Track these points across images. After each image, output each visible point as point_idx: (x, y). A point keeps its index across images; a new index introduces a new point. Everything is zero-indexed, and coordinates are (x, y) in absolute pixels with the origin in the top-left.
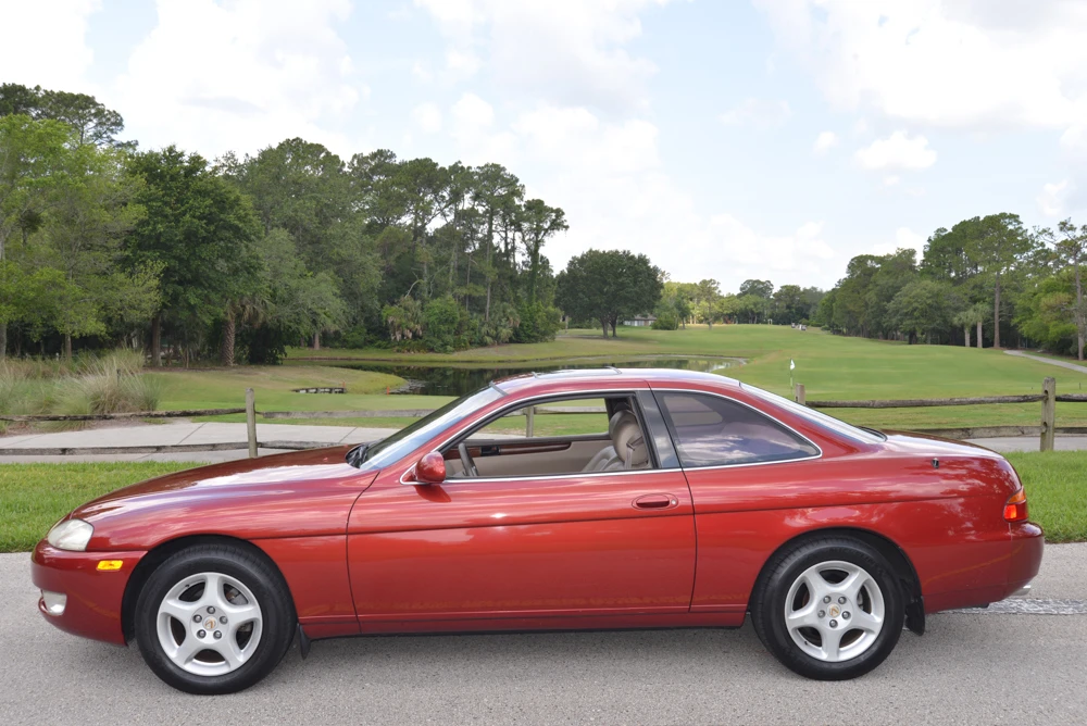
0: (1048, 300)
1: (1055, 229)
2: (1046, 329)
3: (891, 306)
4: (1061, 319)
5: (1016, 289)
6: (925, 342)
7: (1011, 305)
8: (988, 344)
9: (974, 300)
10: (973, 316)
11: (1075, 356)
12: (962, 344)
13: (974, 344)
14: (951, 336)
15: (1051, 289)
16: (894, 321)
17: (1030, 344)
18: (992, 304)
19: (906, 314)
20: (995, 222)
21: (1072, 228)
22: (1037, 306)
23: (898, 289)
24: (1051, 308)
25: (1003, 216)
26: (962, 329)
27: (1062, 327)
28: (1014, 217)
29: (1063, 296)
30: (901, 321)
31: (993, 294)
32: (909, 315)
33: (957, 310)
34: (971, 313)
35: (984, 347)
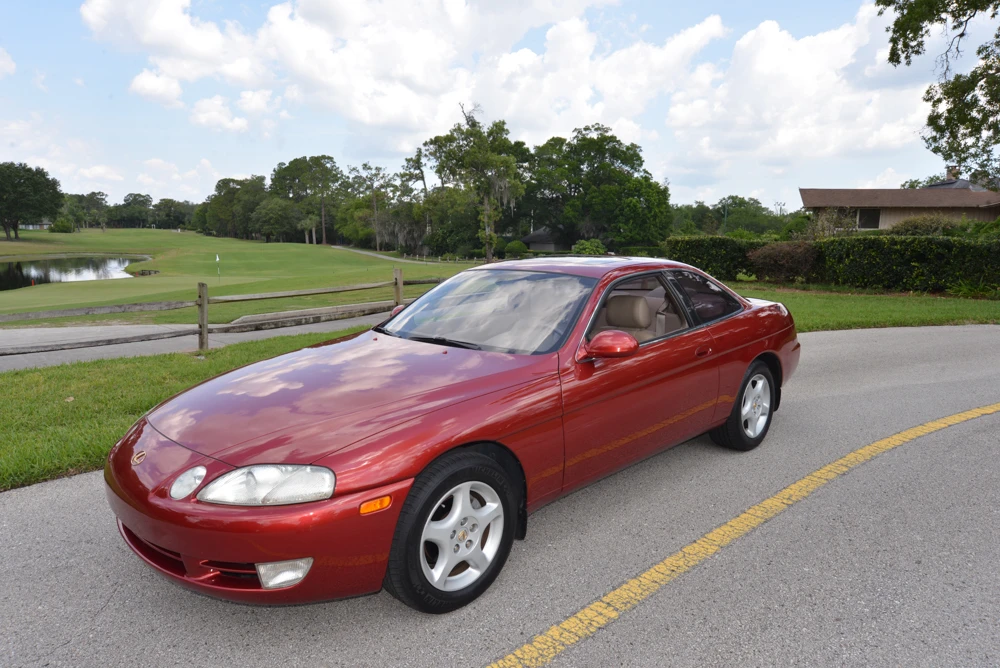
0: (358, 214)
1: (360, 168)
2: (357, 232)
3: (253, 215)
4: (365, 226)
5: (334, 206)
6: (278, 241)
7: (333, 217)
8: (319, 242)
9: (308, 213)
10: (309, 223)
11: (374, 249)
12: (304, 242)
13: (311, 242)
14: (296, 236)
15: (358, 206)
16: (257, 226)
17: (345, 241)
18: (320, 215)
19: (265, 222)
20: (317, 161)
21: (370, 168)
22: (352, 217)
23: (258, 204)
24: (360, 218)
25: (324, 157)
26: (303, 231)
27: (367, 231)
28: (331, 159)
29: (367, 211)
30: (262, 226)
31: (320, 210)
32: (267, 222)
33: (299, 219)
34: (308, 221)
35: (317, 243)
